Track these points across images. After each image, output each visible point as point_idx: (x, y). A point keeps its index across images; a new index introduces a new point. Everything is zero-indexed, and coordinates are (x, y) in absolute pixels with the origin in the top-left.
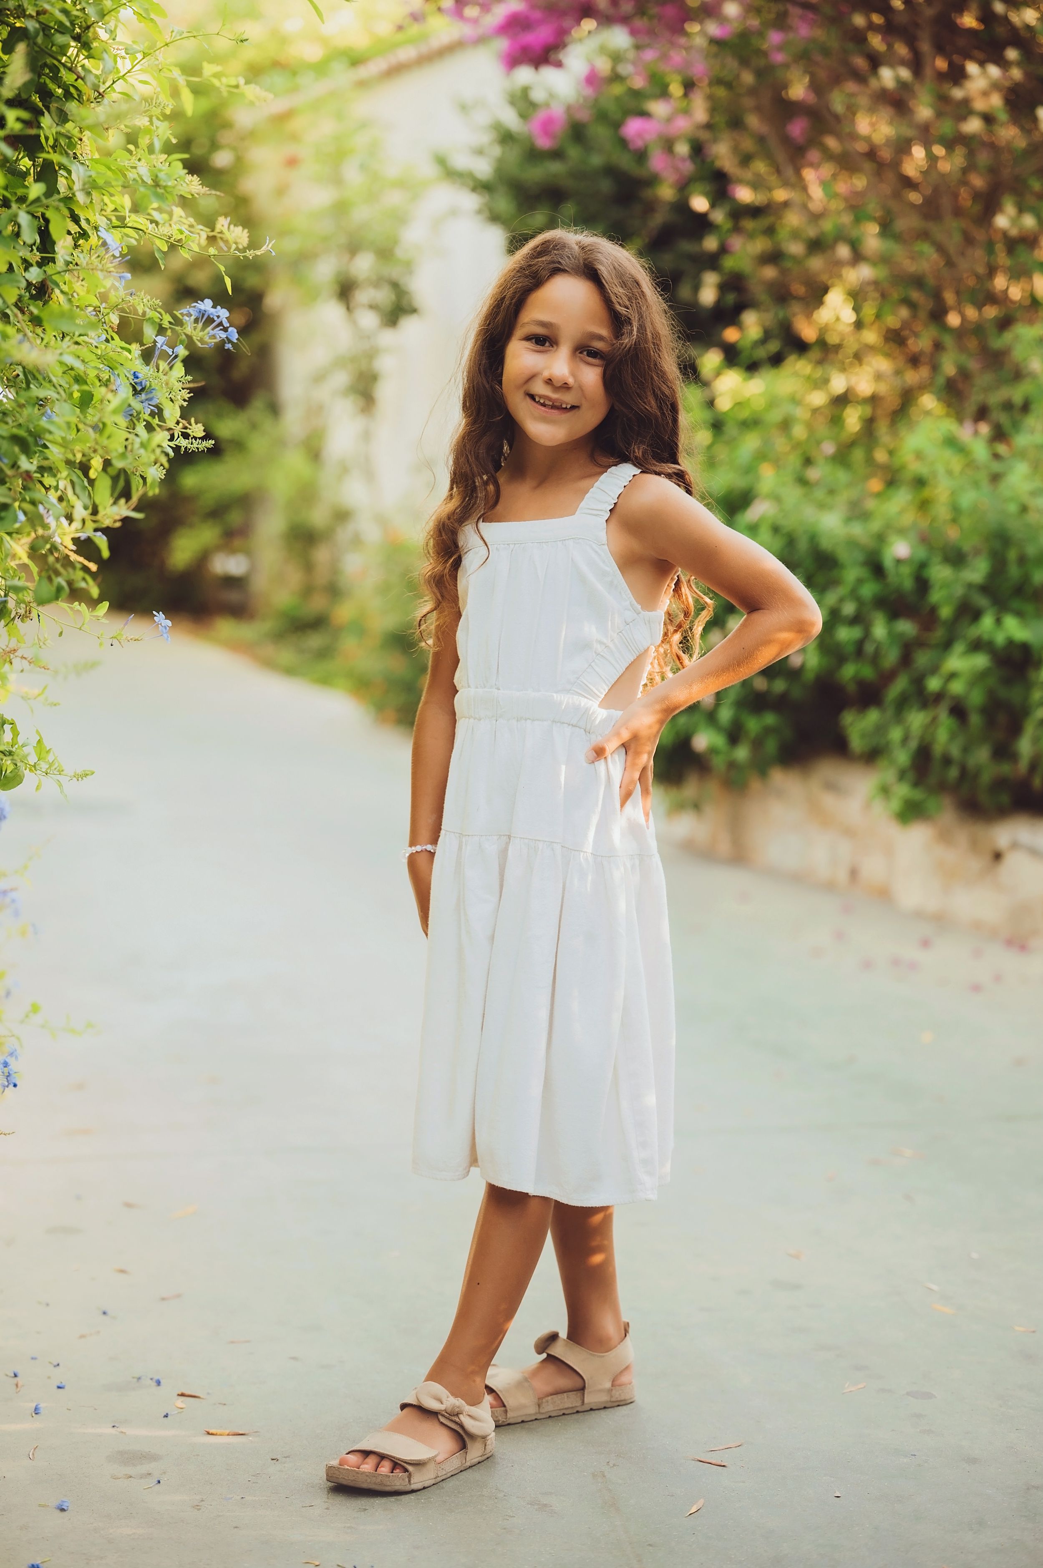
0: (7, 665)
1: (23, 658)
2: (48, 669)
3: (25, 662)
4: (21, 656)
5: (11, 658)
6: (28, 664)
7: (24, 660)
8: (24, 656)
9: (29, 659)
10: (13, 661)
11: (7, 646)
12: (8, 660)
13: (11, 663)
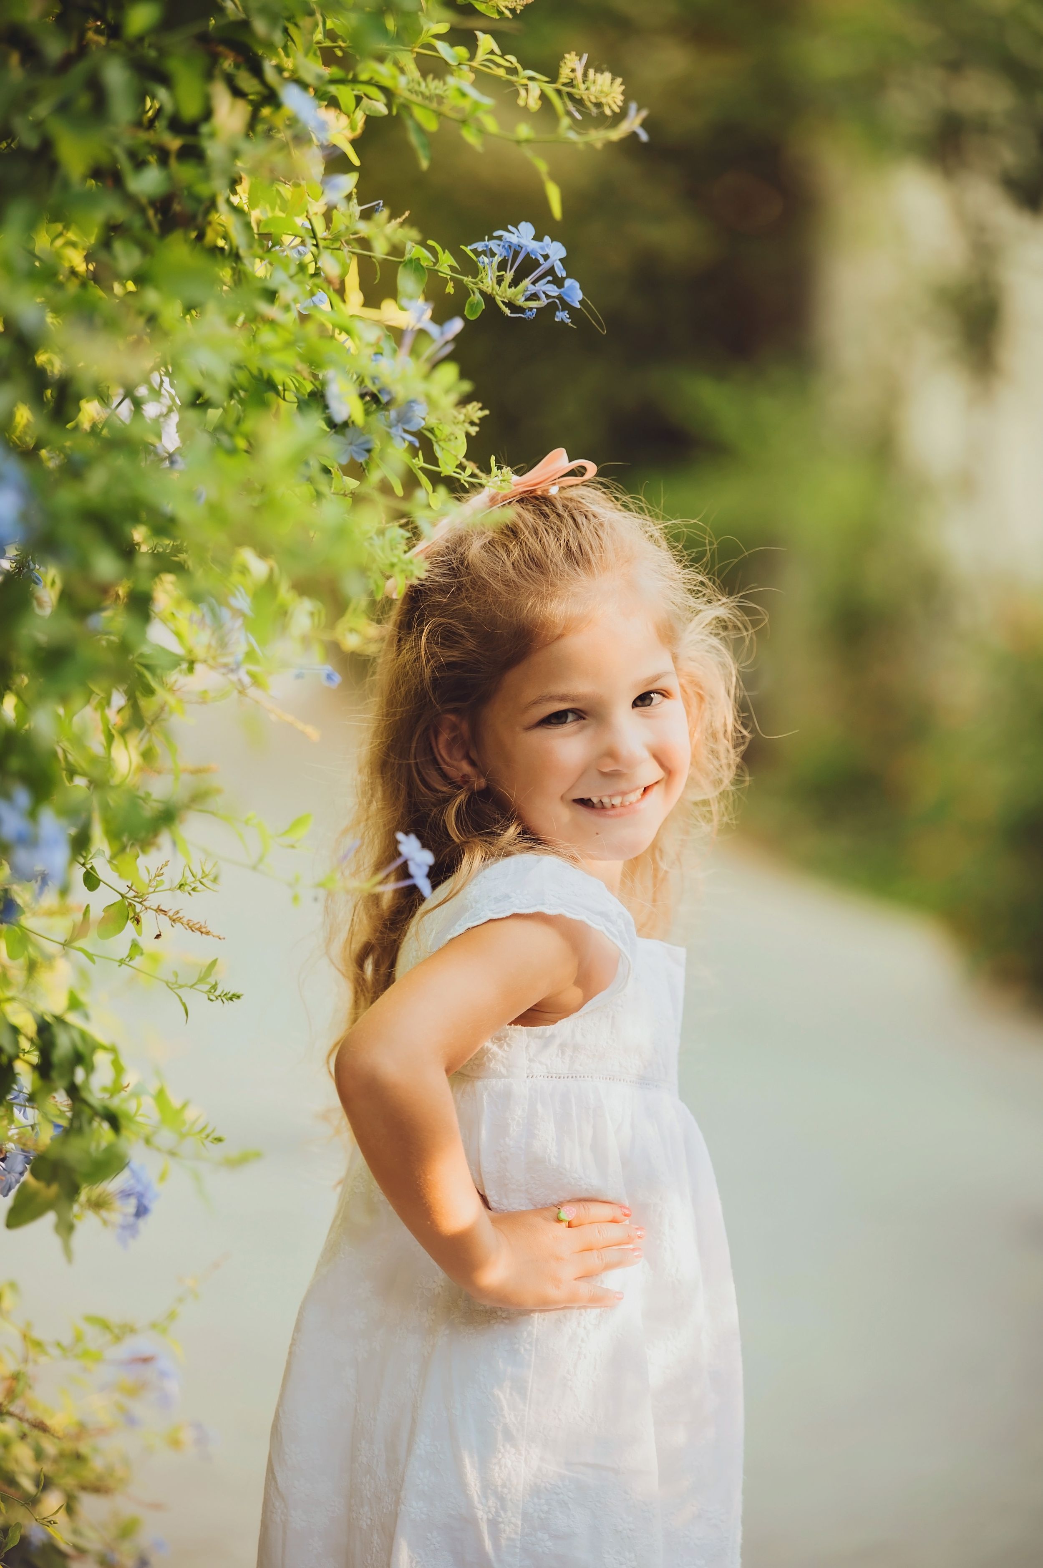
0: (130, 925)
1: (159, 910)
2: (208, 933)
3: (163, 919)
4: (155, 908)
5: (138, 910)
6: (169, 922)
7: (161, 916)
8: (162, 907)
9: (170, 913)
10: (143, 917)
11: (130, 888)
12: (131, 915)
13: (138, 921)
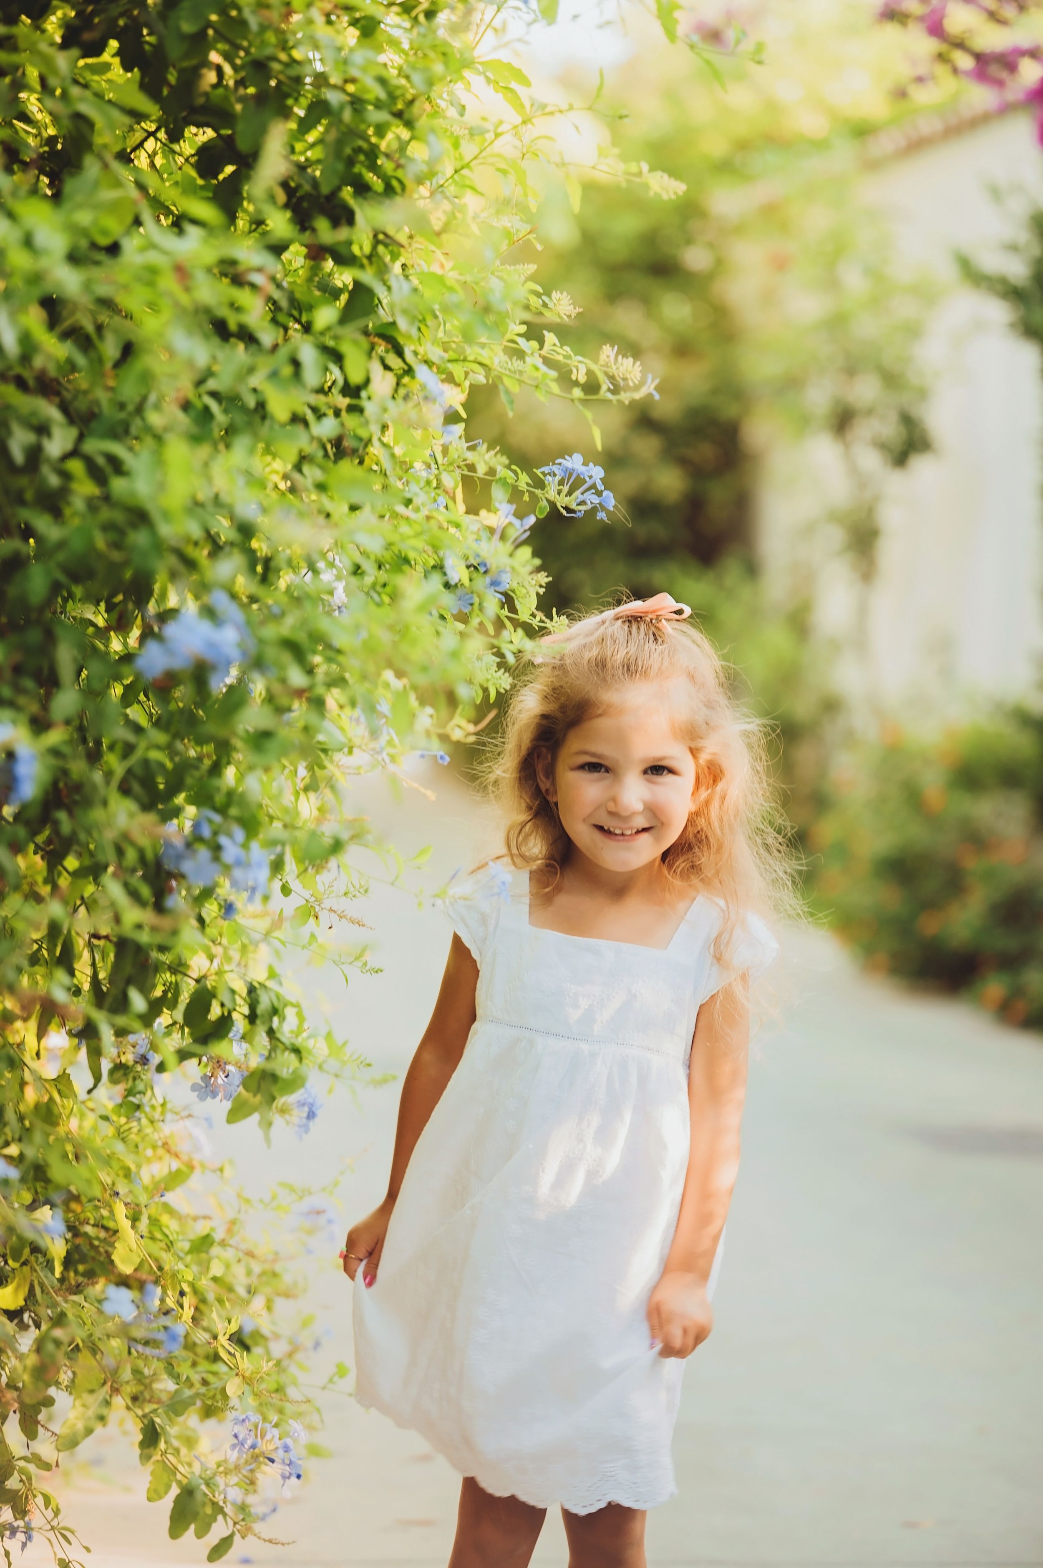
0: (312, 920)
1: (331, 910)
2: (363, 925)
3: (334, 917)
4: (328, 908)
5: (317, 910)
6: (338, 918)
7: (333, 914)
8: (333, 908)
9: (339, 912)
10: (320, 915)
11: (312, 895)
12: (312, 913)
13: (317, 917)
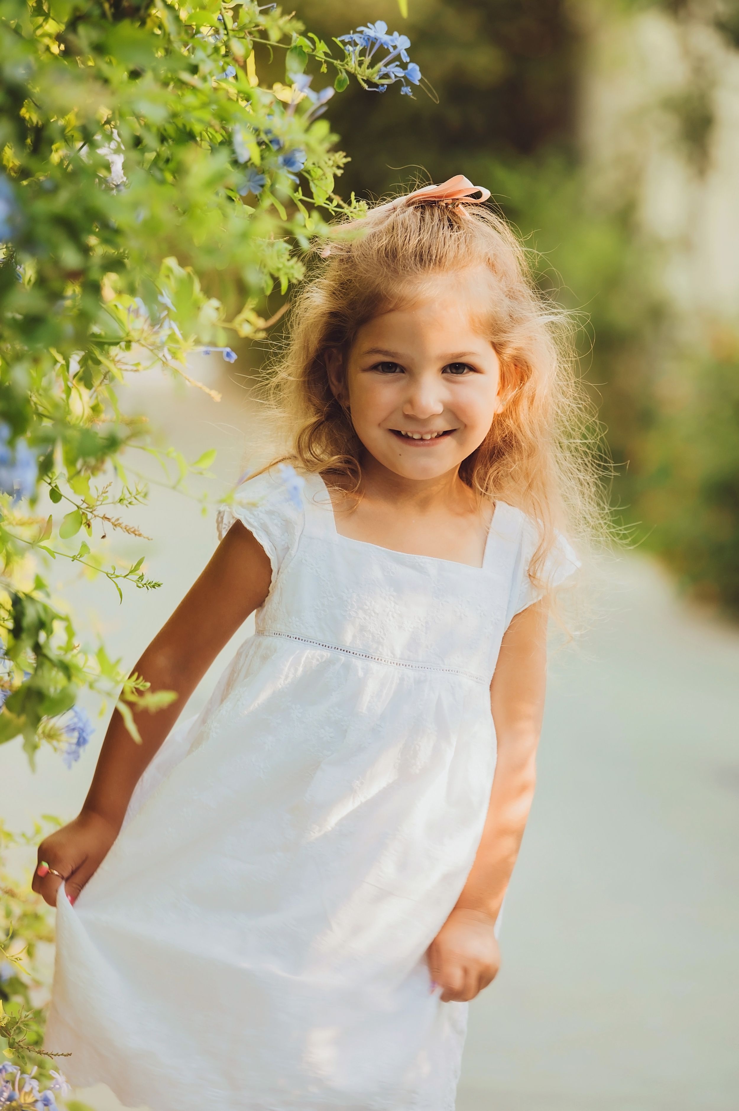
0: (83, 528)
1: (105, 518)
2: (140, 535)
3: (108, 525)
4: (102, 516)
5: (89, 518)
6: (112, 526)
7: (106, 522)
8: (107, 516)
9: (113, 520)
10: (93, 522)
11: (84, 502)
12: (84, 521)
13: (89, 526)
